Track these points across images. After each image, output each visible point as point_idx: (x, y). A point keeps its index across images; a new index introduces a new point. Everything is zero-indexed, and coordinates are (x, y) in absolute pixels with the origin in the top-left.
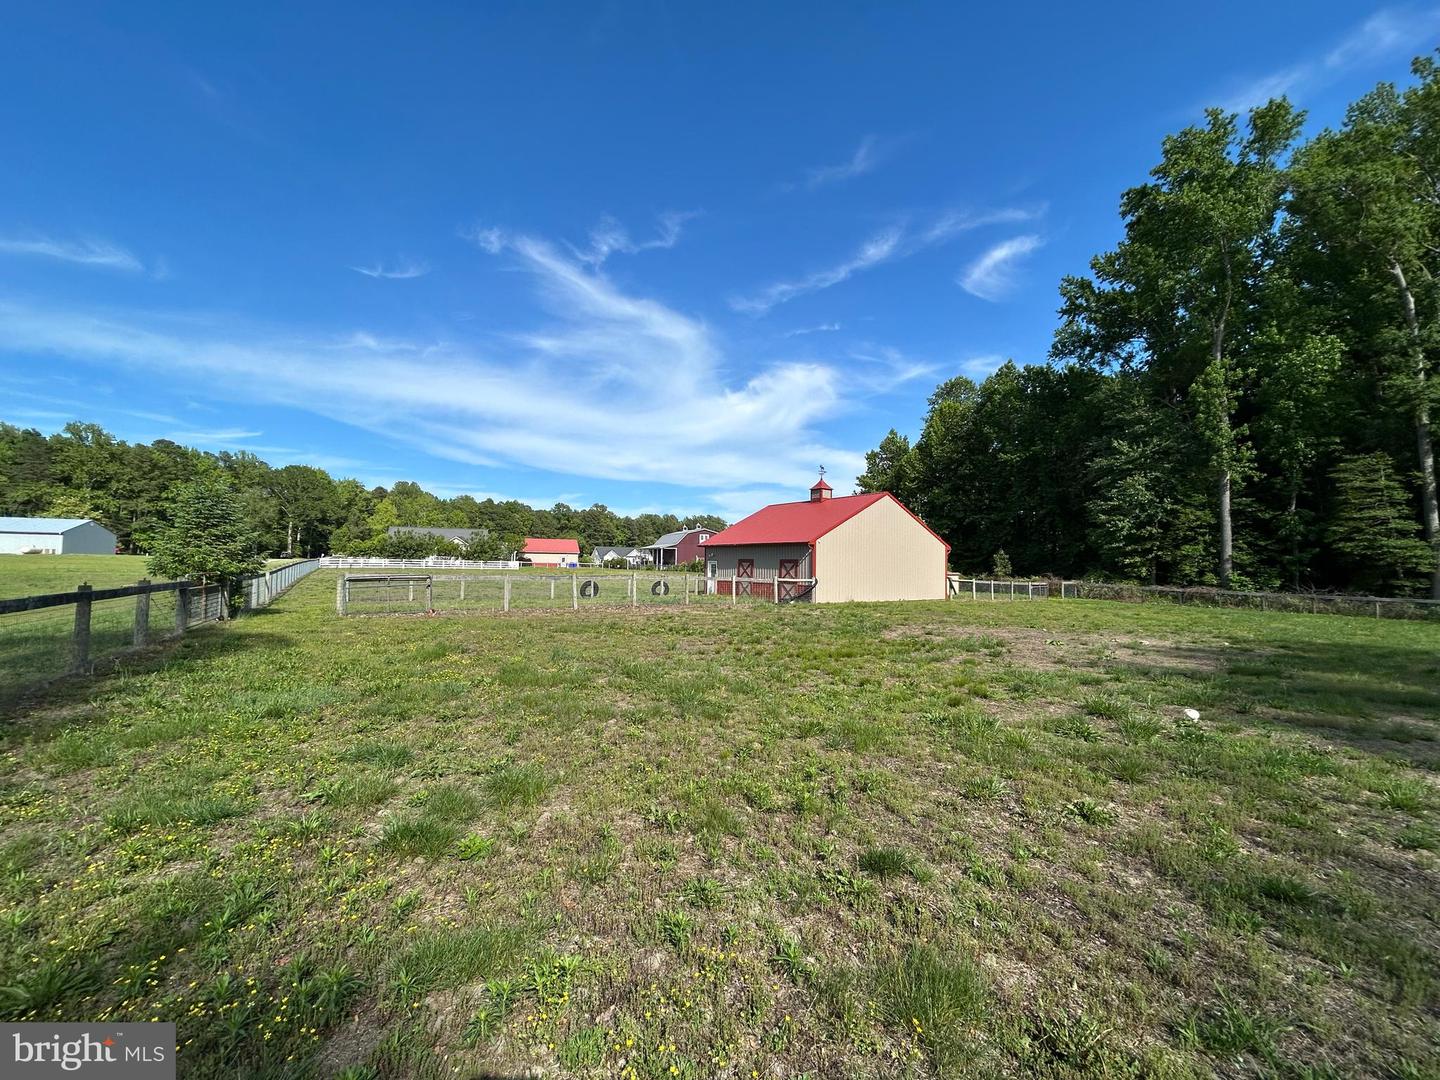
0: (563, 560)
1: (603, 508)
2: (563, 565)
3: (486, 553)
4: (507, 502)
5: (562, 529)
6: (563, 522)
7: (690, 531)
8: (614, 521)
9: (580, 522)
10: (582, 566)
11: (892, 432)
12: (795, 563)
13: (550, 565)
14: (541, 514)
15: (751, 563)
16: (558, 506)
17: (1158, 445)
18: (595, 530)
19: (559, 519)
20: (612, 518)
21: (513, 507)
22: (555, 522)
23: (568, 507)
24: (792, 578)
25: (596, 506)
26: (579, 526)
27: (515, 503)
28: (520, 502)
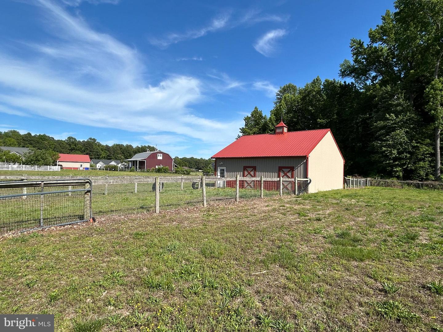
0: (81, 166)
1: (94, 140)
2: (81, 169)
3: (39, 161)
4: (40, 135)
5: (72, 150)
6: (72, 146)
7: (152, 152)
8: (100, 147)
9: (82, 147)
10: (92, 169)
11: (256, 108)
12: (292, 169)
13: (74, 168)
14: (60, 142)
15: (254, 169)
16: (70, 138)
17: (410, 116)
18: (90, 151)
19: (70, 145)
20: (99, 145)
21: (43, 138)
22: (68, 146)
23: (75, 139)
24: (289, 177)
25: (90, 139)
26: (81, 149)
27: (44, 136)
28: (47, 135)
